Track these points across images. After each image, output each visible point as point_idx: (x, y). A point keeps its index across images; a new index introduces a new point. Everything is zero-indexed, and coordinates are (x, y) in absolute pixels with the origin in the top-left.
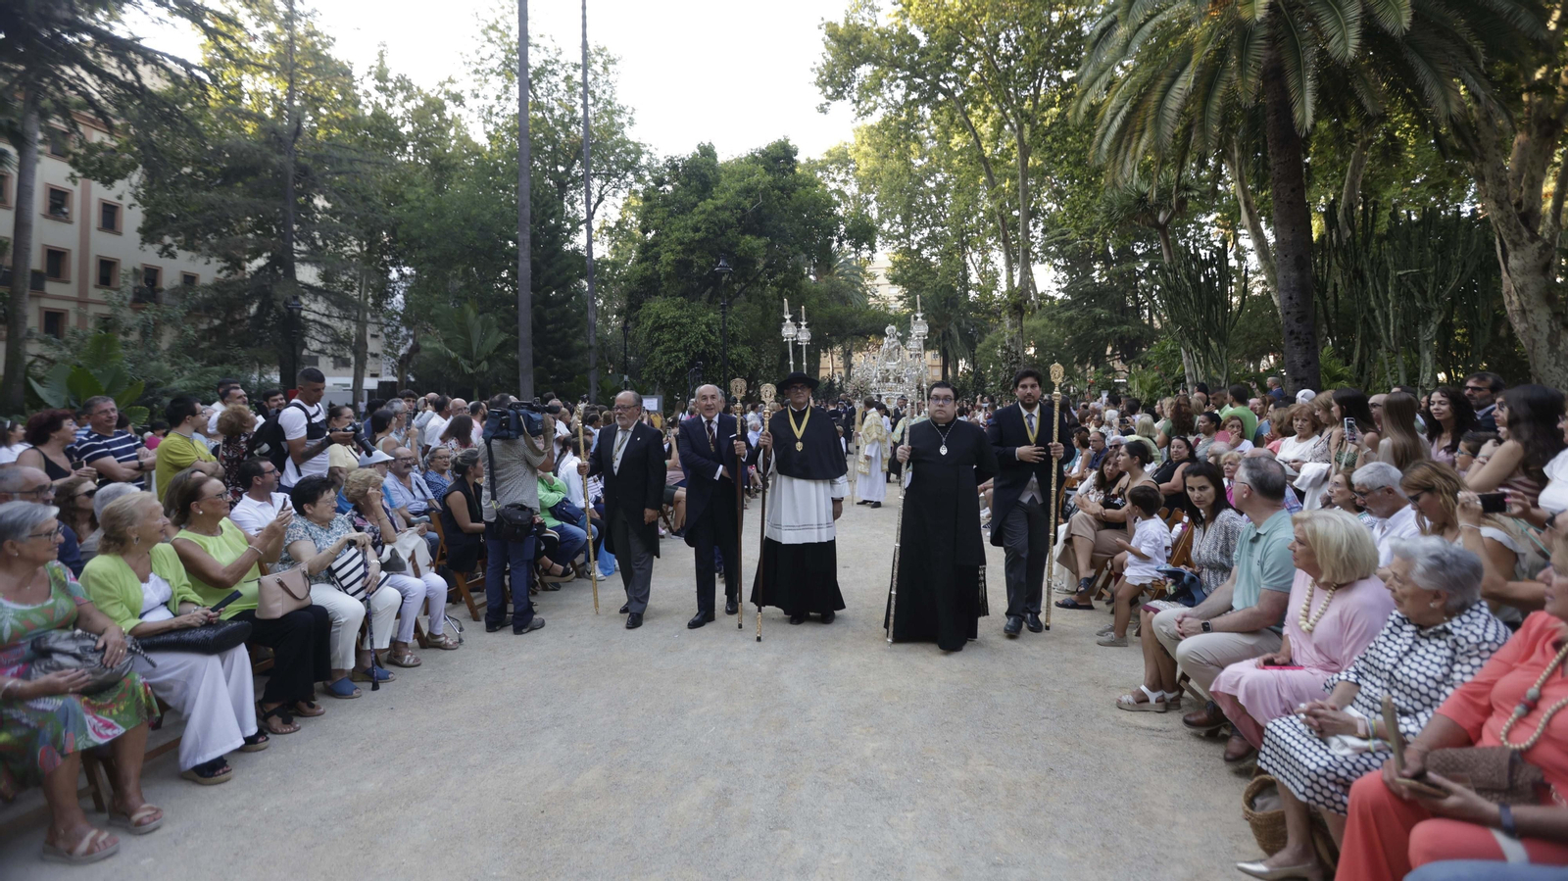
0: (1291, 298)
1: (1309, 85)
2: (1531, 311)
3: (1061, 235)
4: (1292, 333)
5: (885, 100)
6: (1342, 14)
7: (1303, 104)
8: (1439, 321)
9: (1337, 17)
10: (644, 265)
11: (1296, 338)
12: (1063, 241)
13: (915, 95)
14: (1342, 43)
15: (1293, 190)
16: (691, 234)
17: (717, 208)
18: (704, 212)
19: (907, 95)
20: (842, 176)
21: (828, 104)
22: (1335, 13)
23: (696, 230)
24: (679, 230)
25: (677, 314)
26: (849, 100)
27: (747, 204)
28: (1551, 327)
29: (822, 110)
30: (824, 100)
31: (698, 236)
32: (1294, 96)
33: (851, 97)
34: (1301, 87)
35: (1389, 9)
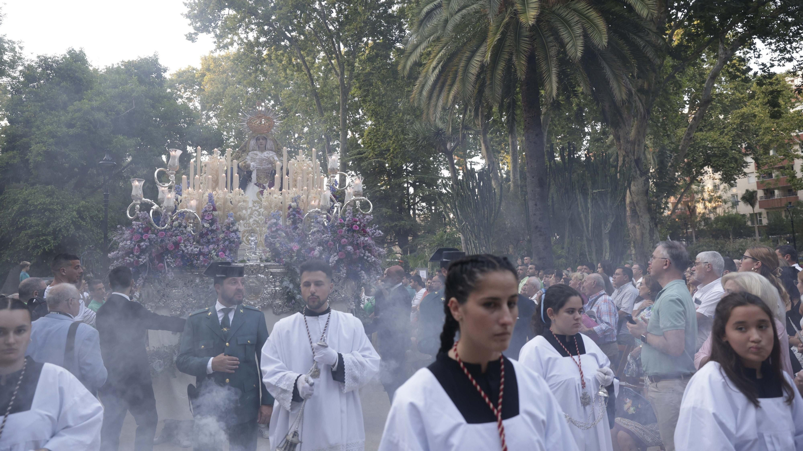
0: (536, 205)
1: (554, 70)
2: (642, 217)
3: (358, 154)
4: (537, 227)
5: (240, 39)
6: (572, 30)
7: (551, 81)
8: (612, 222)
9: (569, 32)
10: (11, 153)
11: (539, 231)
12: (361, 158)
13: (262, 39)
14: (573, 48)
15: (537, 135)
16: (65, 129)
17: (92, 108)
18: (79, 110)
19: (258, 38)
20: (187, 94)
21: (196, 34)
22: (568, 29)
23: (70, 126)
24: (52, 124)
25: (48, 200)
26: (212, 34)
27: (121, 107)
28: (650, 226)
29: (191, 38)
30: (193, 31)
31: (72, 131)
32: (545, 75)
33: (215, 32)
34: (549, 70)
35: (595, 32)
